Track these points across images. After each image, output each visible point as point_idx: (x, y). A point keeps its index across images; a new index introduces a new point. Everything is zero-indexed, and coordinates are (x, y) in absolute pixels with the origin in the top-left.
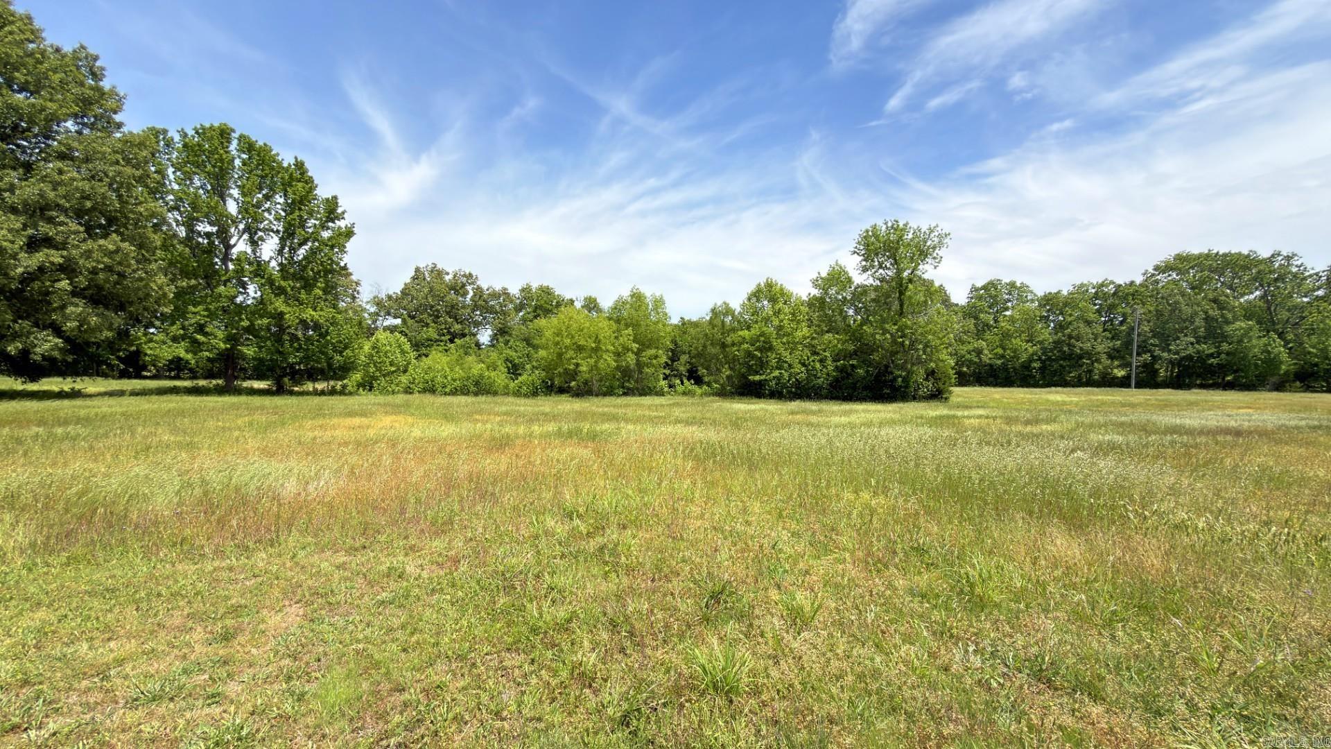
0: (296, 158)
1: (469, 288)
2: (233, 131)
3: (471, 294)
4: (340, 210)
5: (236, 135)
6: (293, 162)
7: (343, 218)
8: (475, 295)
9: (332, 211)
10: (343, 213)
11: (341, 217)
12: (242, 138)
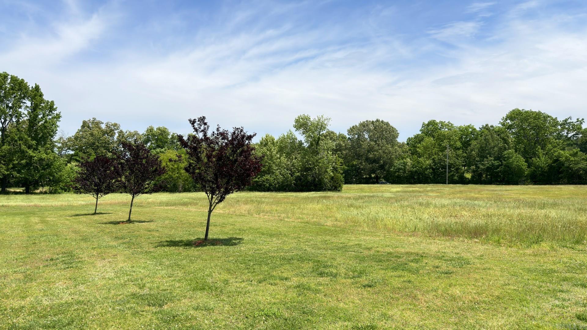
0: (36, 84)
1: (116, 131)
2: (9, 75)
3: (117, 135)
4: (55, 107)
5: (9, 77)
6: (34, 86)
7: (56, 110)
8: (119, 136)
9: (51, 107)
10: (56, 108)
11: (55, 110)
12: (12, 77)
